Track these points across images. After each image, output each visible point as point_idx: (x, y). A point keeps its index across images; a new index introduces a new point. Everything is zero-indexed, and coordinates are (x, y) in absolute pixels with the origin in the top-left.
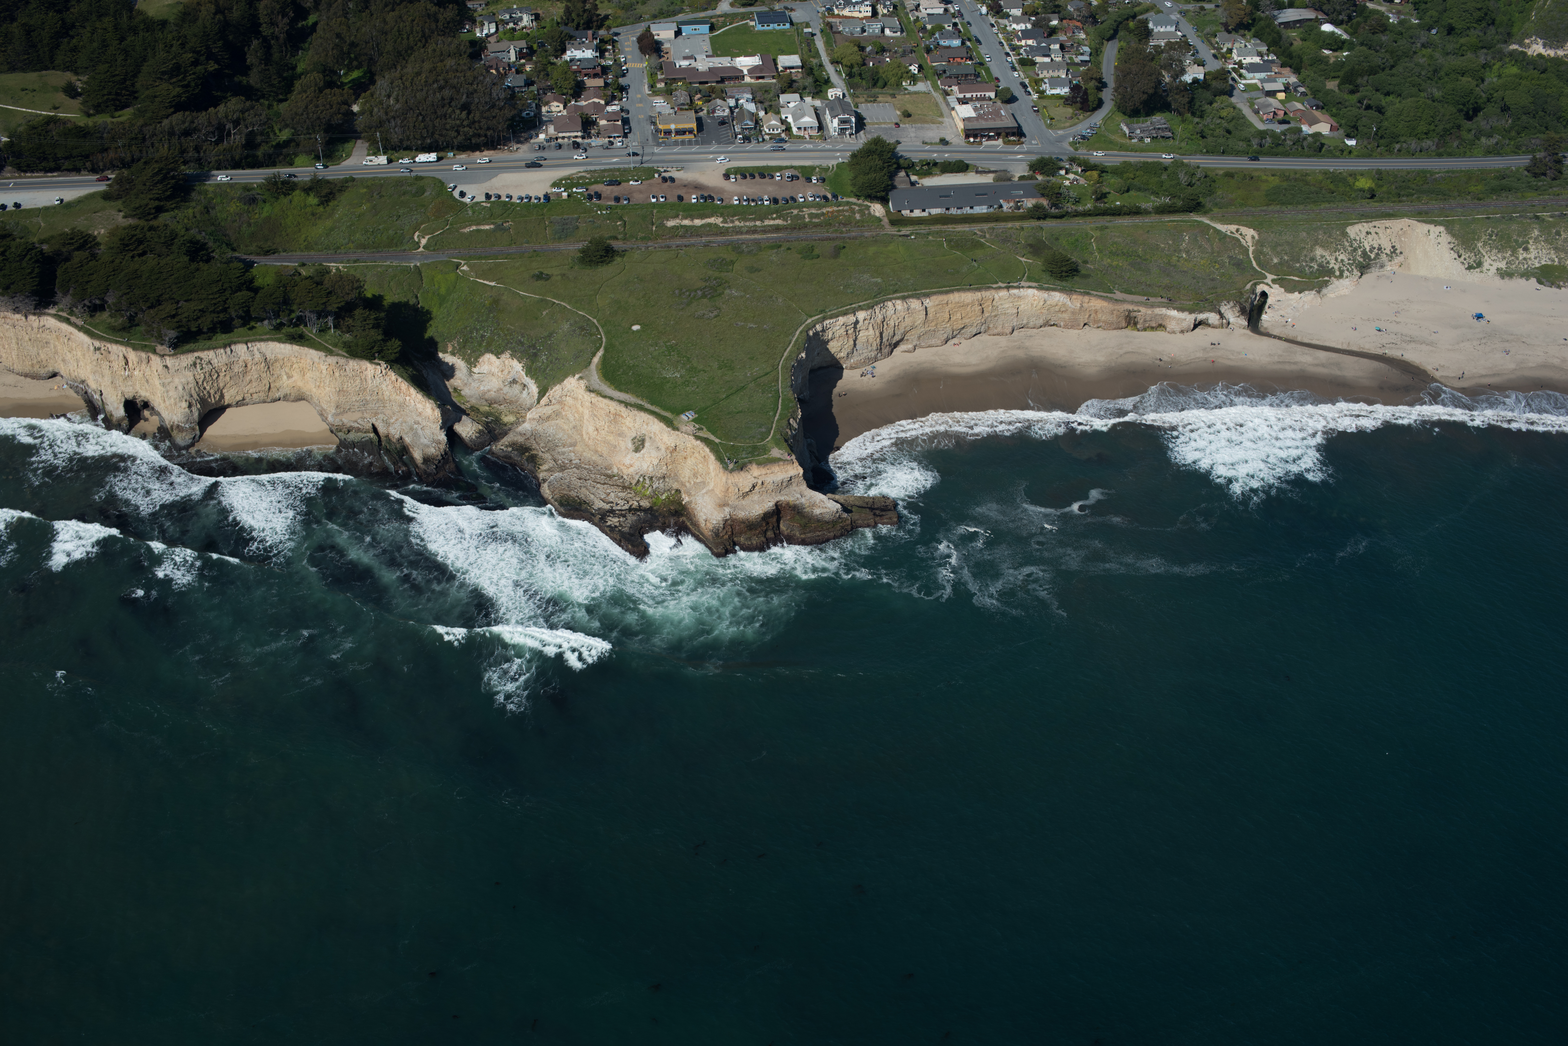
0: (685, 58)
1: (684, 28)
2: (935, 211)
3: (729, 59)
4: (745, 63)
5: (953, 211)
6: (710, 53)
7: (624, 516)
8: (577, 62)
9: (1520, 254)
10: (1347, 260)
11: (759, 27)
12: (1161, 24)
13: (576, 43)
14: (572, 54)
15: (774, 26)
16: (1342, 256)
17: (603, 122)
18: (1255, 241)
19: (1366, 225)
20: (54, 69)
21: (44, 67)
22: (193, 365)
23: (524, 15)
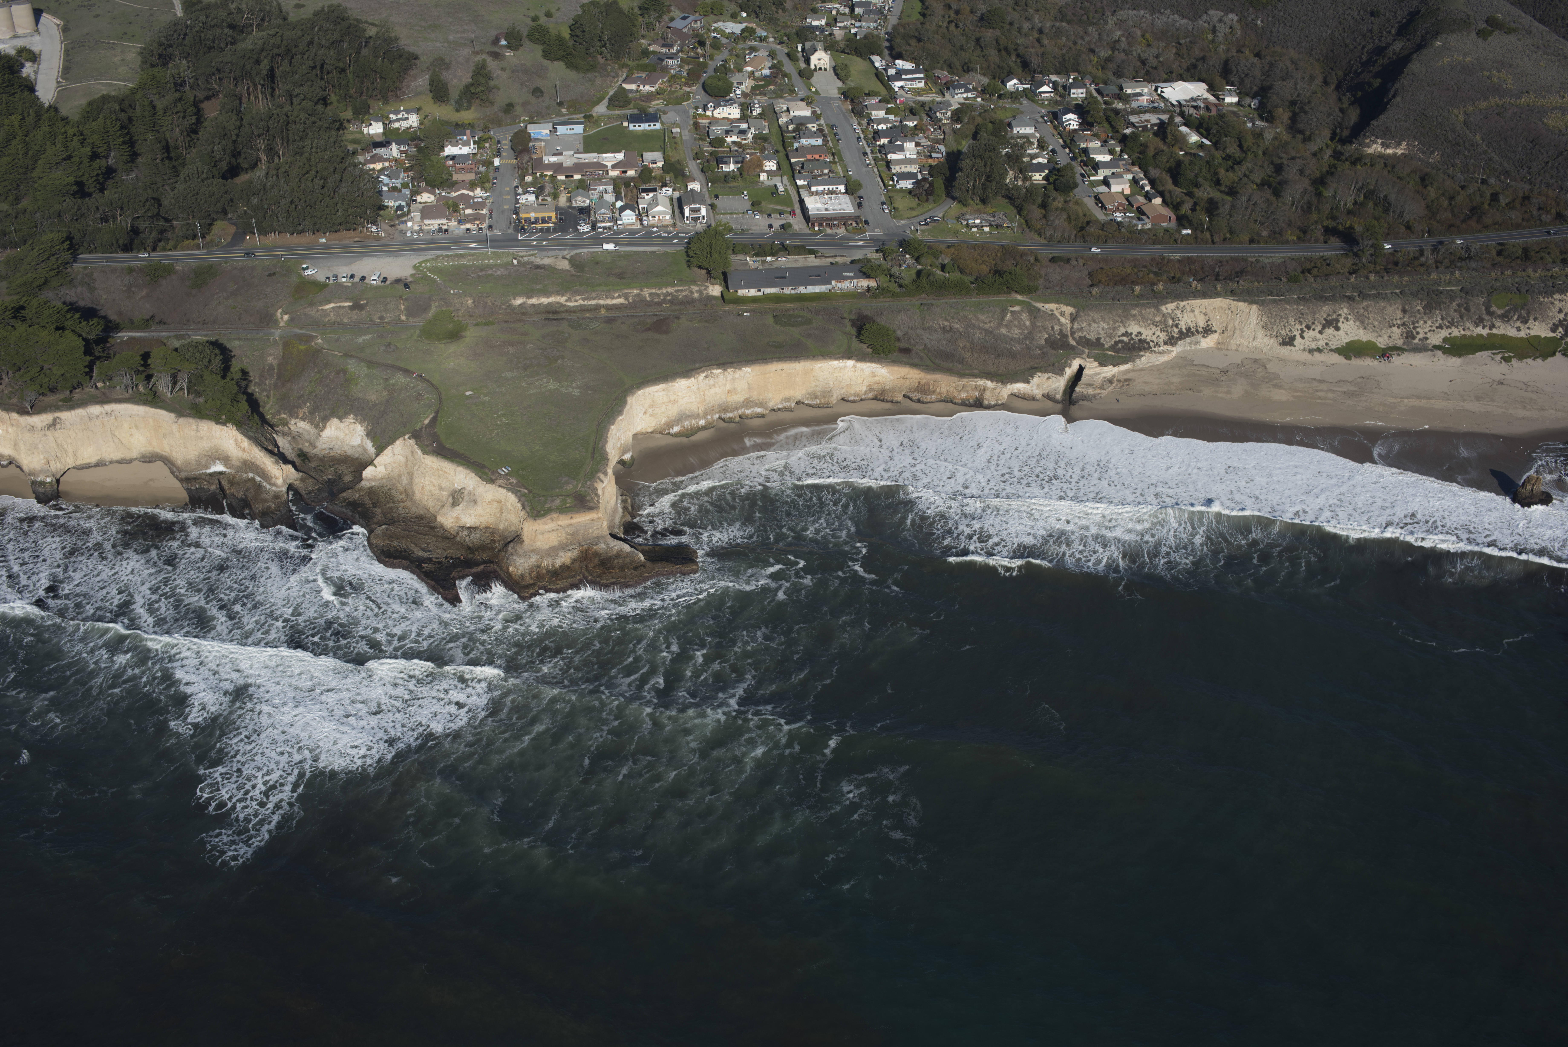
0: (555, 155)
1: (559, 128)
2: (768, 291)
3: (595, 155)
4: (610, 159)
5: (788, 291)
6: (581, 149)
7: (439, 563)
8: (453, 158)
9: (1330, 331)
10: (1163, 336)
11: (631, 127)
12: (1021, 126)
13: (454, 140)
14: (449, 150)
15: (645, 126)
16: (1158, 333)
17: (468, 211)
18: (1073, 318)
19: (1182, 304)
22: (52, 425)
23: (411, 116)
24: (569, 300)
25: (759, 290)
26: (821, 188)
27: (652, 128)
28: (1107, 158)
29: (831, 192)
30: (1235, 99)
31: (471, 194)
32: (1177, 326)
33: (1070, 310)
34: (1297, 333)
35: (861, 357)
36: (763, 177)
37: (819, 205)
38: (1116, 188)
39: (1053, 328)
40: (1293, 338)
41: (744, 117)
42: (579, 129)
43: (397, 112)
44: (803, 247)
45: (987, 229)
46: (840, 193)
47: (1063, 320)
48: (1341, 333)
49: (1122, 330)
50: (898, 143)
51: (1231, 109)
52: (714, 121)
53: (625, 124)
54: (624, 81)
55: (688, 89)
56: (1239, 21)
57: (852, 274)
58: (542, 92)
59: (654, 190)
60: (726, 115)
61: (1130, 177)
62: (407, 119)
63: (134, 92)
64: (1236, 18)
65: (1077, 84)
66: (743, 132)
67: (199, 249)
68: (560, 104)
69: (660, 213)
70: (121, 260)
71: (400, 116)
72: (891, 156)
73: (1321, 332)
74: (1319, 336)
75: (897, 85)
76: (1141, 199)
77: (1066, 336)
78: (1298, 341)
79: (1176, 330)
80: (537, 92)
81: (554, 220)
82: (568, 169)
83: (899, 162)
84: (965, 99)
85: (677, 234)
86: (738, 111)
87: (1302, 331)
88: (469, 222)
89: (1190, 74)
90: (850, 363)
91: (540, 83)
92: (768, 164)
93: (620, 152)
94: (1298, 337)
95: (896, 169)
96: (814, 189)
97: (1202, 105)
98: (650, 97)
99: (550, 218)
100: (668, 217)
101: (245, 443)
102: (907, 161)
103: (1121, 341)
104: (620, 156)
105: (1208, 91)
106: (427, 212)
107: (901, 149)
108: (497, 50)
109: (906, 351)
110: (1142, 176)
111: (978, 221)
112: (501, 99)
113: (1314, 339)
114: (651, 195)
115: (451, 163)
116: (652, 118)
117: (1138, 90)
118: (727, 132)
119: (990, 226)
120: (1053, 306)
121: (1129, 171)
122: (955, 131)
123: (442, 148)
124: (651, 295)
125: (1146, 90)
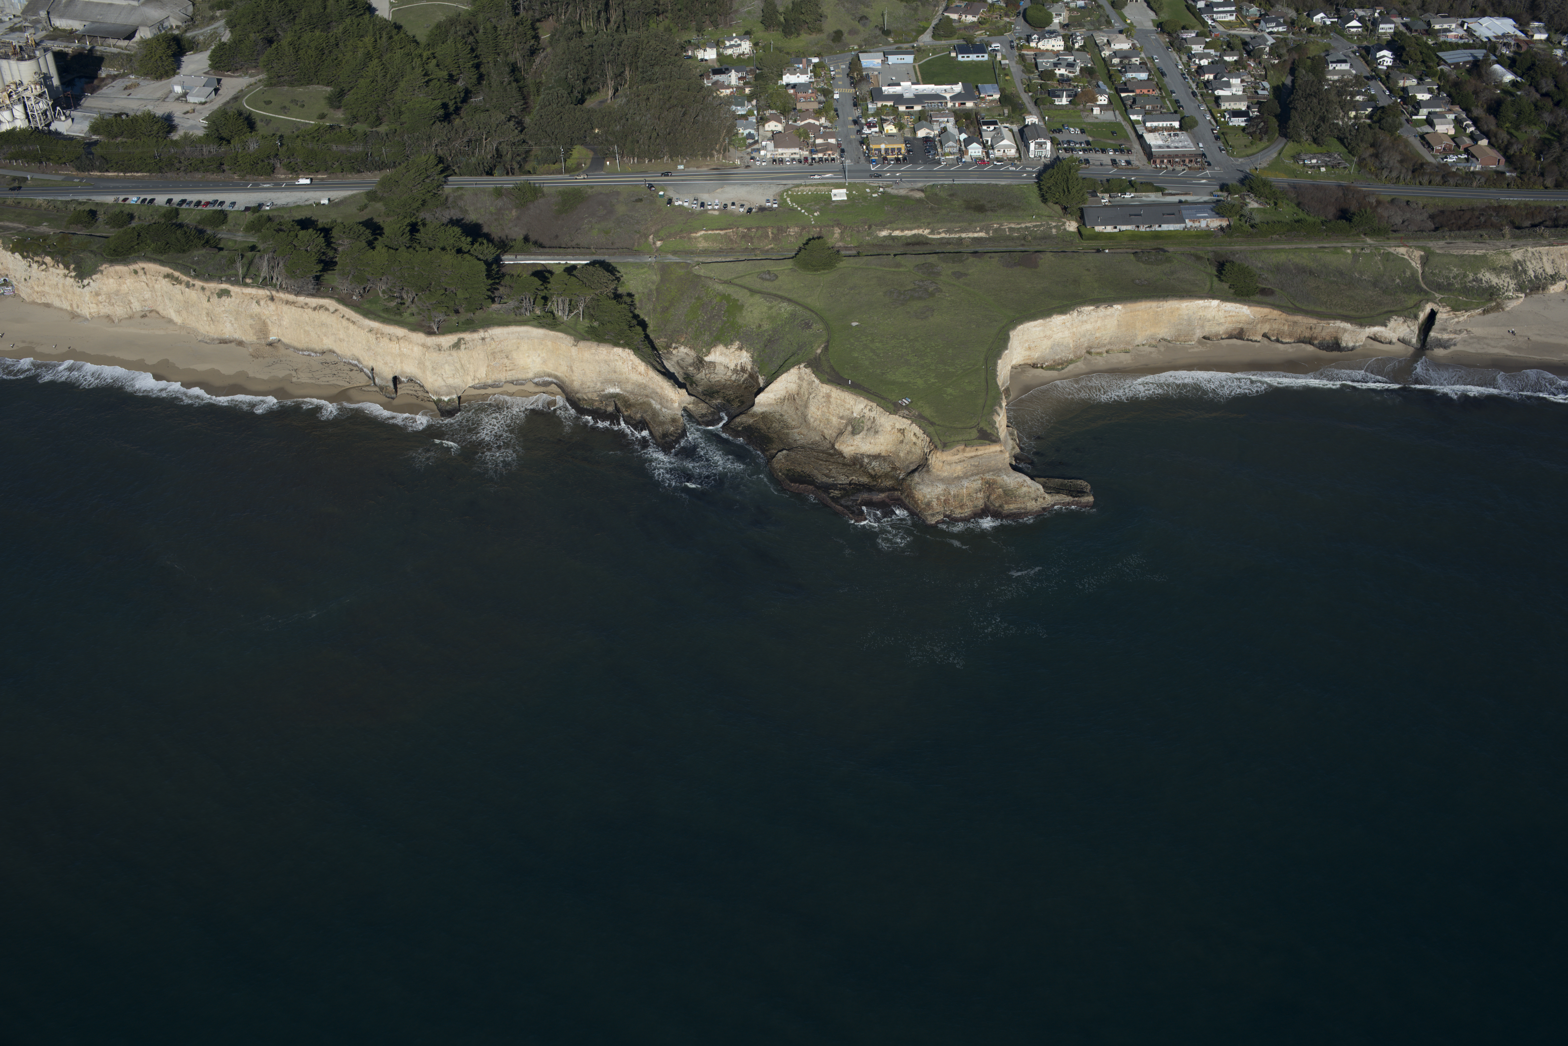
0: (892, 85)
2: (1124, 228)
3: (931, 86)
4: (948, 90)
5: (1143, 229)
6: (915, 81)
7: (844, 489)
8: (794, 86)
10: (1512, 283)
11: (960, 58)
12: (1337, 62)
13: (792, 69)
14: (788, 78)
15: (973, 57)
16: (1507, 279)
17: (818, 141)
18: (1423, 261)
19: (1530, 250)
20: (318, 83)
21: (310, 82)
22: (456, 346)
23: (743, 43)
24: (932, 233)
25: (1115, 228)
26: (1155, 124)
27: (980, 59)
28: (1427, 97)
29: (1168, 129)
30: (1543, 36)
31: (817, 123)
32: (1525, 272)
33: (1418, 253)
35: (1225, 298)
36: (1096, 111)
37: (1160, 143)
38: (1440, 128)
39: (1404, 272)
41: (1068, 50)
42: (909, 59)
43: (731, 38)
44: (1149, 184)
45: (1323, 169)
46: (1176, 129)
47: (1413, 264)
49: (1473, 276)
50: (1225, 79)
51: (1541, 46)
52: (1039, 53)
53: (953, 54)
54: (946, 10)
55: (1008, 20)
57: (1205, 213)
58: (869, 20)
59: (995, 123)
60: (1050, 47)
61: (1451, 117)
62: (740, 45)
63: (474, 14)
65: (1383, 19)
66: (1070, 65)
67: (561, 173)
68: (888, 33)
69: (1005, 147)
70: (489, 183)
71: (733, 43)
72: (1219, 92)
75: (1209, 18)
76: (1468, 141)
77: (1418, 280)
79: (1525, 276)
80: (863, 20)
81: (903, 151)
82: (908, 99)
83: (1227, 99)
84: (1279, 33)
85: (1024, 168)
86: (1062, 43)
88: (820, 151)
89: (1497, 11)
90: (1215, 303)
91: (864, 11)
92: (1100, 98)
93: (957, 83)
95: (1225, 106)
96: (1148, 124)
97: (1513, 43)
98: (973, 26)
99: (899, 150)
100: (1013, 151)
101: (642, 367)
102: (1234, 98)
103: (1471, 287)
104: (958, 88)
105: (1516, 27)
106: (778, 140)
107: (1228, 85)
109: (1264, 292)
110: (1464, 116)
111: (1314, 161)
112: (829, 26)
114: (992, 128)
115: (791, 91)
116: (980, 49)
117: (1446, 26)
118: (1056, 65)
119: (1326, 166)
120: (1402, 250)
121: (1450, 111)
122: (1275, 67)
123: (780, 77)
124: (1011, 229)
125: (1454, 26)
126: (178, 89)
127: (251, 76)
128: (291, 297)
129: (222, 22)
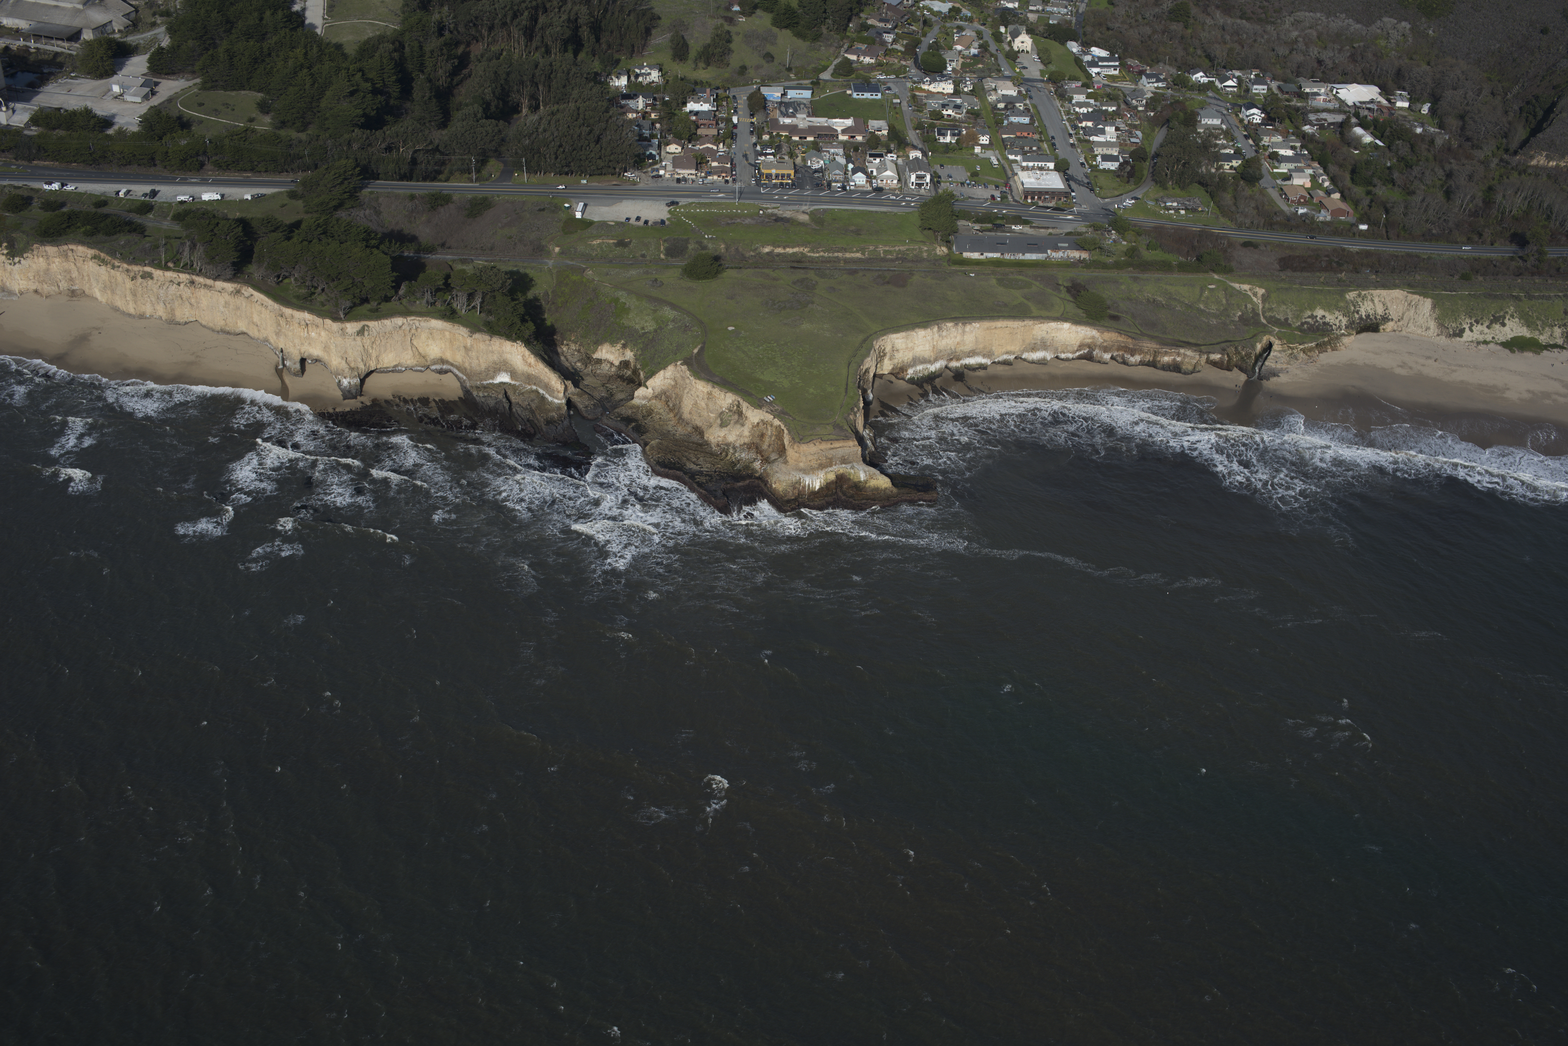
0: (788, 116)
1: (789, 91)
2: (991, 255)
3: (826, 119)
4: (840, 124)
5: (1007, 256)
6: (812, 113)
7: (710, 476)
8: (697, 113)
9: (1497, 326)
10: (1344, 321)
11: (855, 95)
12: (1209, 117)
13: (696, 97)
14: (691, 106)
15: (867, 95)
16: (1341, 317)
17: (715, 164)
18: (1265, 298)
19: (1363, 293)
20: (250, 89)
21: (242, 88)
22: (361, 332)
23: (653, 72)
24: (812, 251)
25: (982, 254)
26: (1031, 164)
27: (874, 97)
28: (1290, 153)
29: (1041, 169)
30: (1406, 105)
31: (715, 148)
32: (1358, 312)
33: (1261, 291)
34: (1467, 327)
35: (1077, 321)
36: (977, 150)
37: (1033, 180)
38: (1297, 181)
39: (1246, 306)
40: (1463, 330)
41: (957, 92)
42: (807, 94)
43: (641, 67)
44: (1020, 217)
45: (1183, 212)
46: (1048, 170)
47: (1255, 299)
48: (1507, 329)
49: (1309, 313)
50: (1100, 126)
51: (1401, 113)
52: (930, 94)
53: (849, 92)
54: (846, 52)
55: (904, 63)
56: (1411, 29)
57: (1066, 245)
58: (773, 58)
59: (881, 156)
60: (940, 90)
61: (1310, 171)
62: (650, 74)
63: (402, 33)
64: (1408, 26)
65: (1259, 81)
66: (957, 107)
67: (472, 181)
68: (789, 69)
69: (888, 177)
70: (405, 188)
71: (643, 71)
72: (1093, 138)
73: (1488, 327)
74: (1486, 330)
75: (1094, 71)
76: (1321, 193)
77: (1258, 315)
78: (1467, 334)
79: (1357, 316)
80: (769, 57)
81: (792, 177)
82: (802, 130)
83: (1101, 144)
84: (1157, 88)
85: (904, 197)
86: (952, 86)
87: (1472, 325)
88: (715, 174)
89: (1366, 79)
90: (1066, 325)
91: (769, 48)
92: (982, 138)
93: (848, 118)
94: (1467, 330)
95: (1098, 151)
96: (1024, 164)
97: (1376, 108)
98: (871, 68)
99: (789, 176)
100: (895, 182)
101: (532, 359)
102: (1107, 144)
103: (1306, 323)
104: (849, 122)
105: (1380, 94)
106: (677, 162)
107: (1103, 132)
108: (730, 15)
109: (1115, 318)
110: (1321, 171)
111: (1175, 204)
112: (735, 60)
113: (1481, 333)
114: (878, 160)
115: (694, 118)
116: (874, 89)
117: (1315, 90)
118: (944, 106)
119: (1186, 209)
120: (1246, 287)
121: (1309, 166)
122: (1149, 119)
123: (684, 104)
124: (885, 251)
125: (1323, 90)
126: (116, 89)
127: (188, 80)
128: (209, 282)
129: (163, 29)
